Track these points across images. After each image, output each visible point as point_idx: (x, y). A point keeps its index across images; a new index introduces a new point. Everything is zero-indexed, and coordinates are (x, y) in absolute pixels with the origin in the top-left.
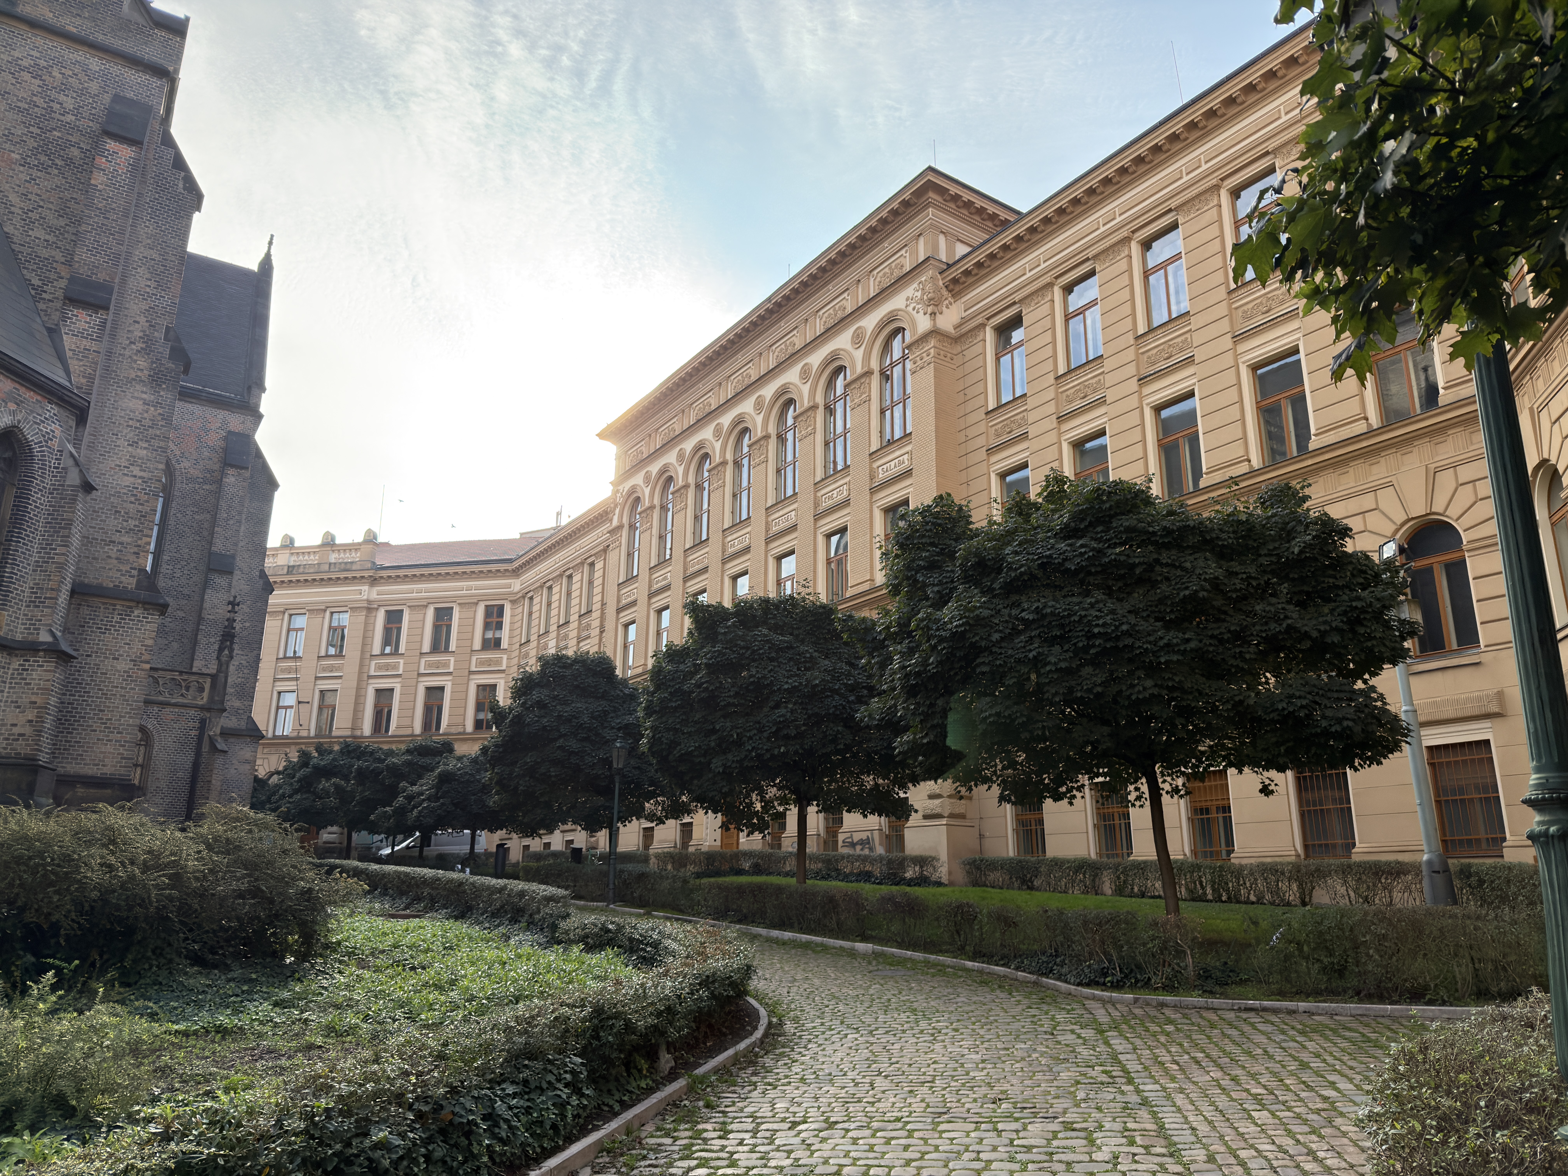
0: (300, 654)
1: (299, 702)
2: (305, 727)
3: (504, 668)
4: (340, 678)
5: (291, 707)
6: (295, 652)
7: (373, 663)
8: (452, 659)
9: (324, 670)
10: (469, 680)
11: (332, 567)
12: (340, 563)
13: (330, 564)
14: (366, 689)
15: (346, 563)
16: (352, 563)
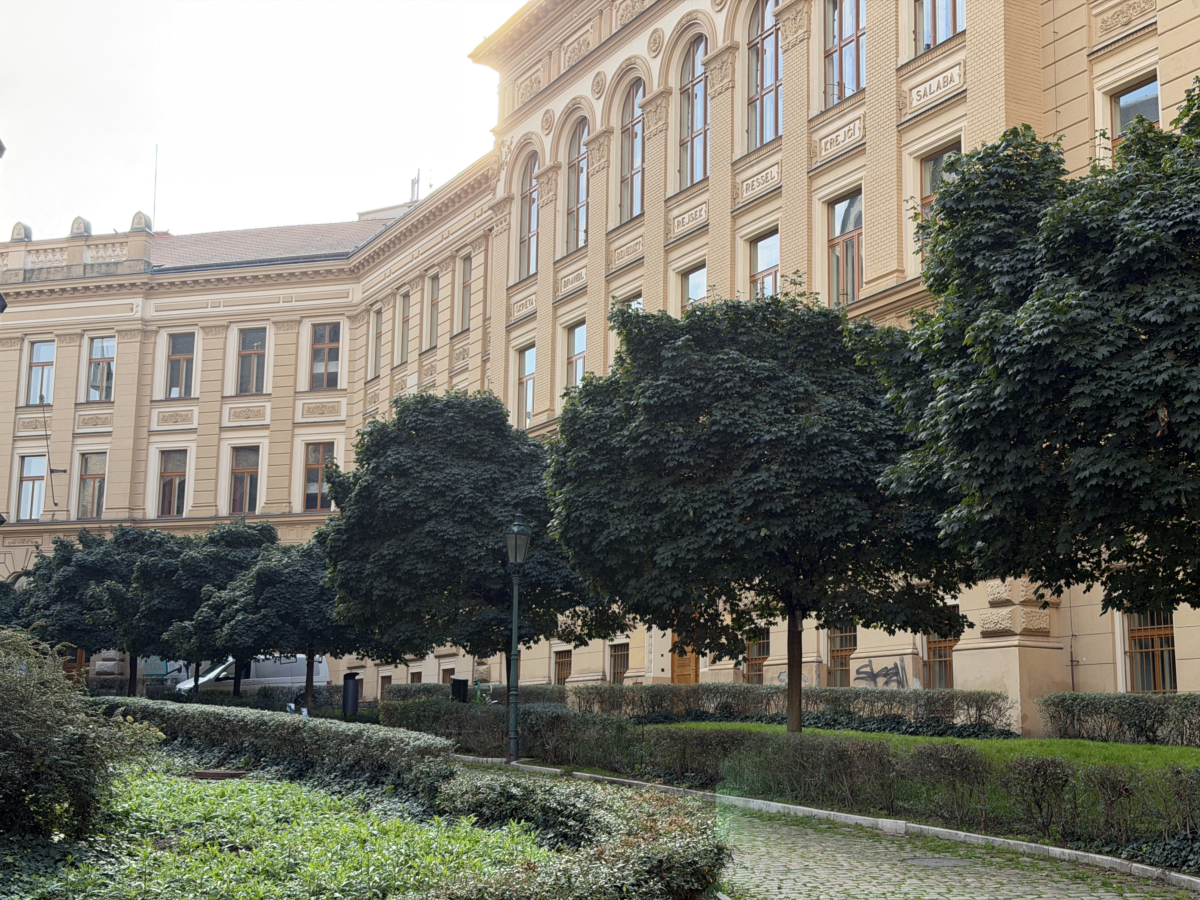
0: (48, 400)
1: (52, 471)
2: (62, 506)
3: (343, 417)
4: (109, 434)
5: (41, 478)
6: (42, 398)
7: (155, 413)
8: (268, 405)
9: (85, 424)
10: (293, 436)
11: (88, 270)
12: (100, 265)
13: (85, 266)
14: (147, 450)
15: (108, 265)
16: (116, 264)
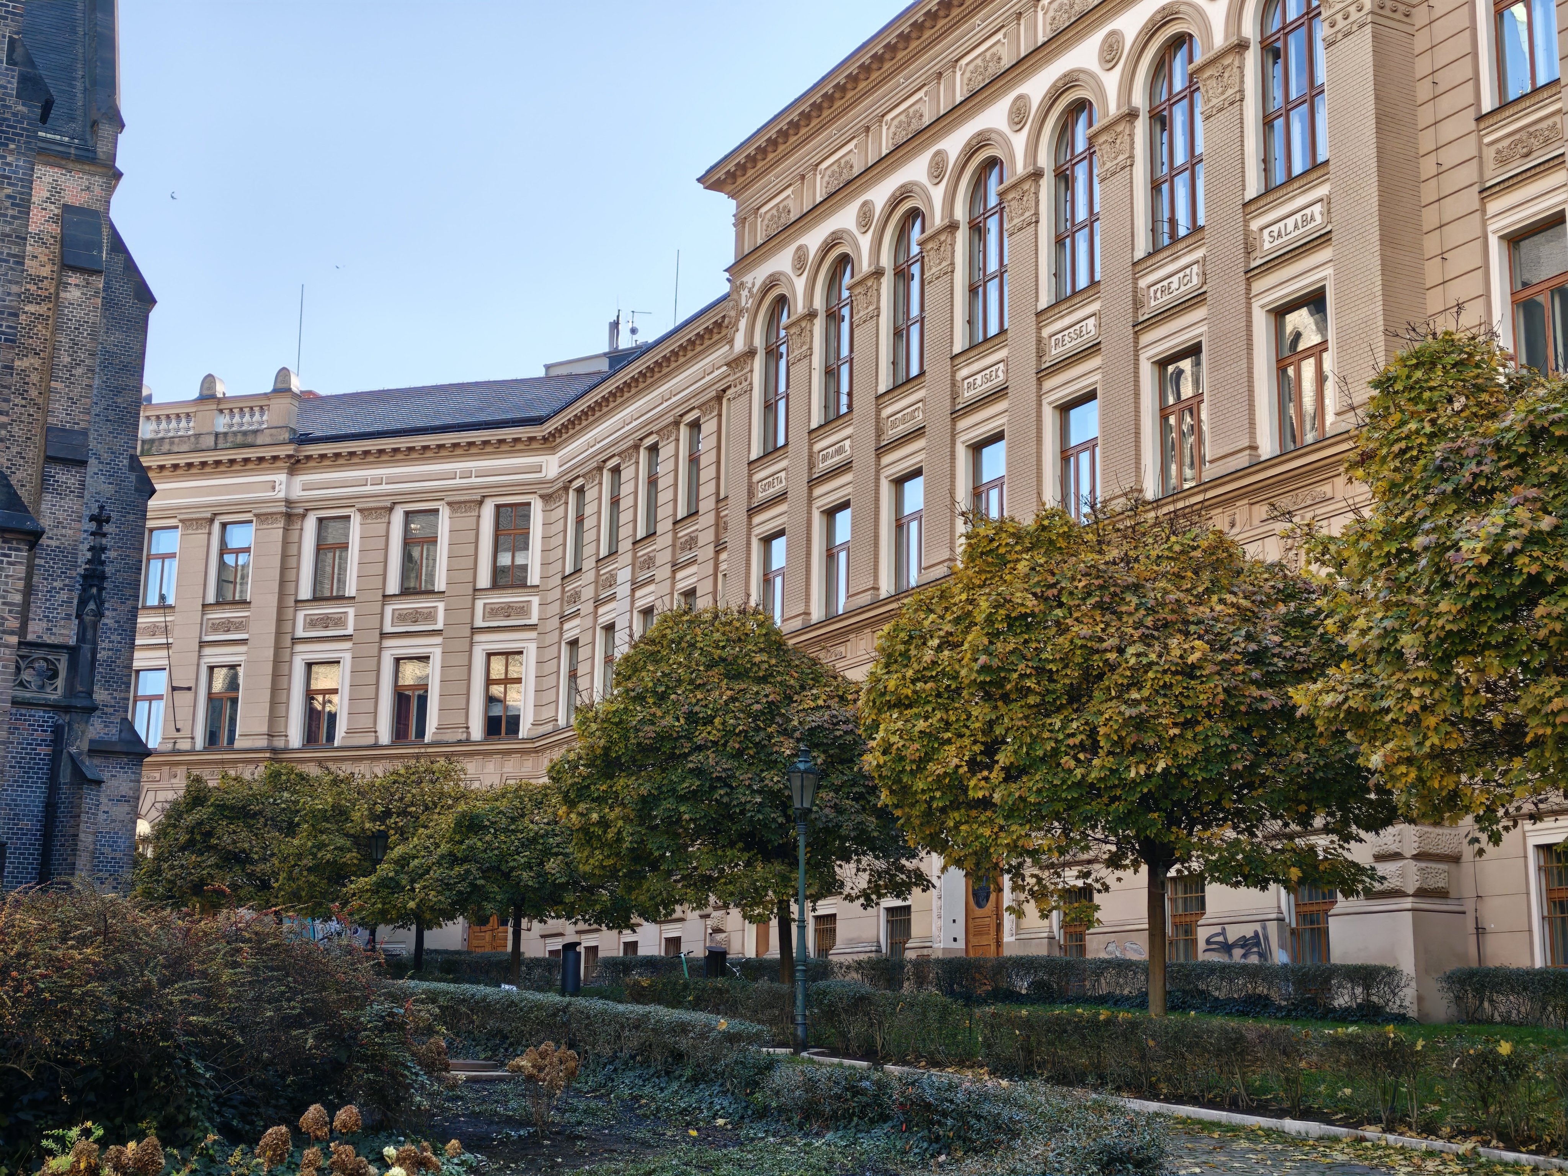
0: (171, 601)
1: (174, 689)
2: (185, 732)
3: (534, 620)
4: (244, 642)
5: (159, 697)
6: (162, 597)
7: (301, 616)
8: (441, 606)
9: (215, 629)
10: (471, 644)
11: (221, 440)
12: (235, 434)
13: (217, 435)
14: (291, 662)
15: (245, 433)
16: (255, 432)
